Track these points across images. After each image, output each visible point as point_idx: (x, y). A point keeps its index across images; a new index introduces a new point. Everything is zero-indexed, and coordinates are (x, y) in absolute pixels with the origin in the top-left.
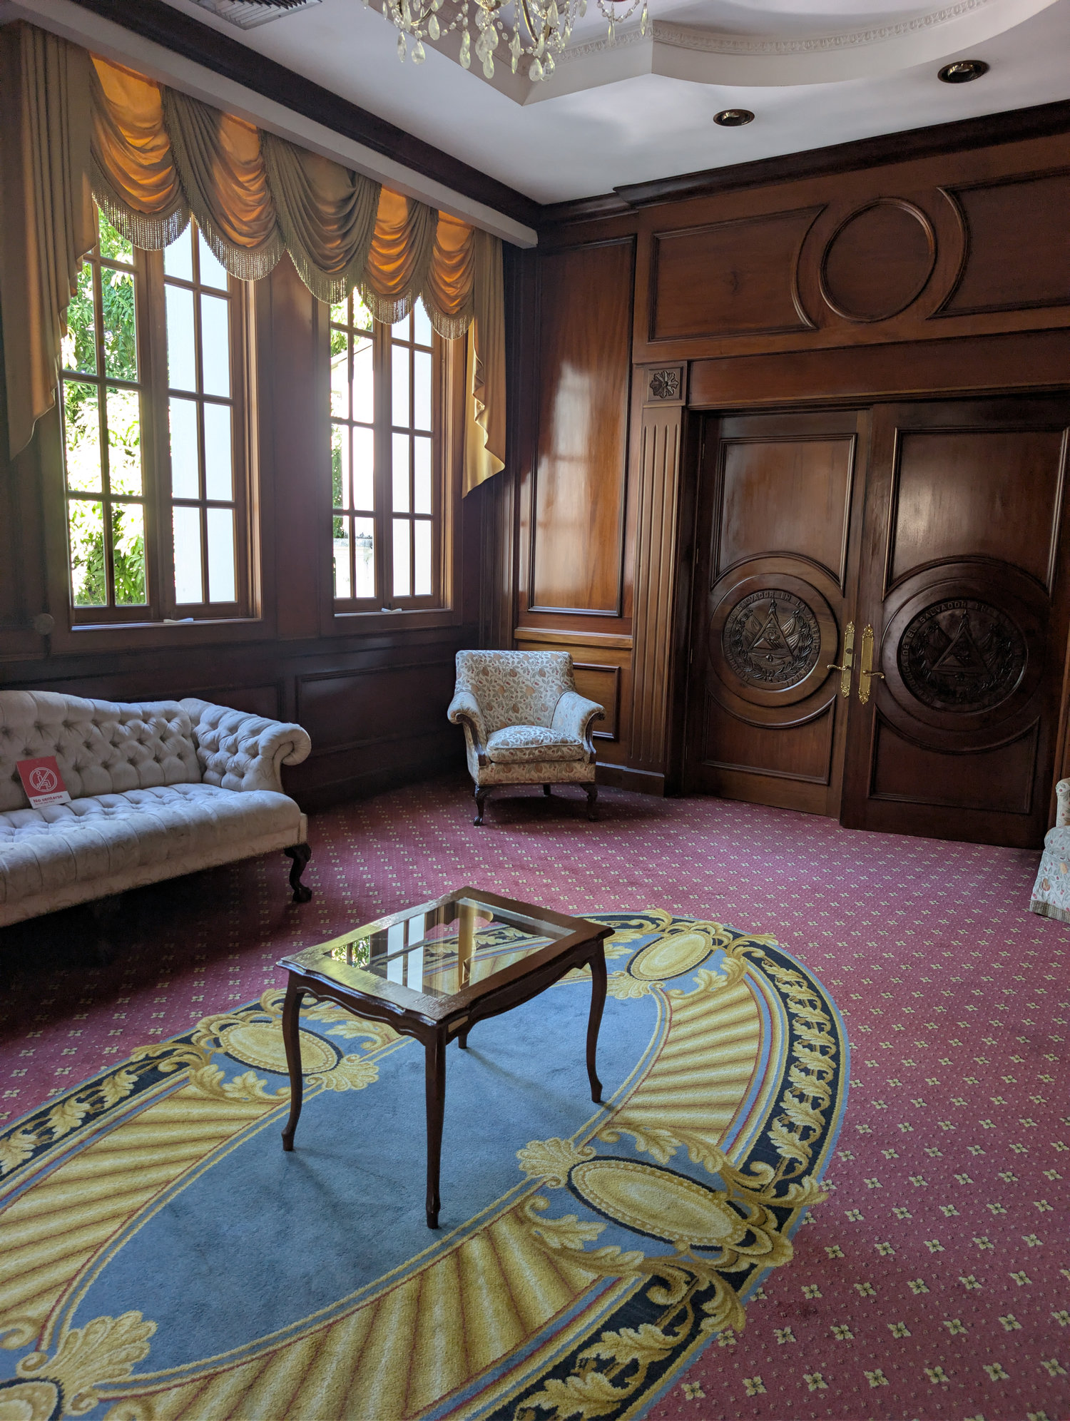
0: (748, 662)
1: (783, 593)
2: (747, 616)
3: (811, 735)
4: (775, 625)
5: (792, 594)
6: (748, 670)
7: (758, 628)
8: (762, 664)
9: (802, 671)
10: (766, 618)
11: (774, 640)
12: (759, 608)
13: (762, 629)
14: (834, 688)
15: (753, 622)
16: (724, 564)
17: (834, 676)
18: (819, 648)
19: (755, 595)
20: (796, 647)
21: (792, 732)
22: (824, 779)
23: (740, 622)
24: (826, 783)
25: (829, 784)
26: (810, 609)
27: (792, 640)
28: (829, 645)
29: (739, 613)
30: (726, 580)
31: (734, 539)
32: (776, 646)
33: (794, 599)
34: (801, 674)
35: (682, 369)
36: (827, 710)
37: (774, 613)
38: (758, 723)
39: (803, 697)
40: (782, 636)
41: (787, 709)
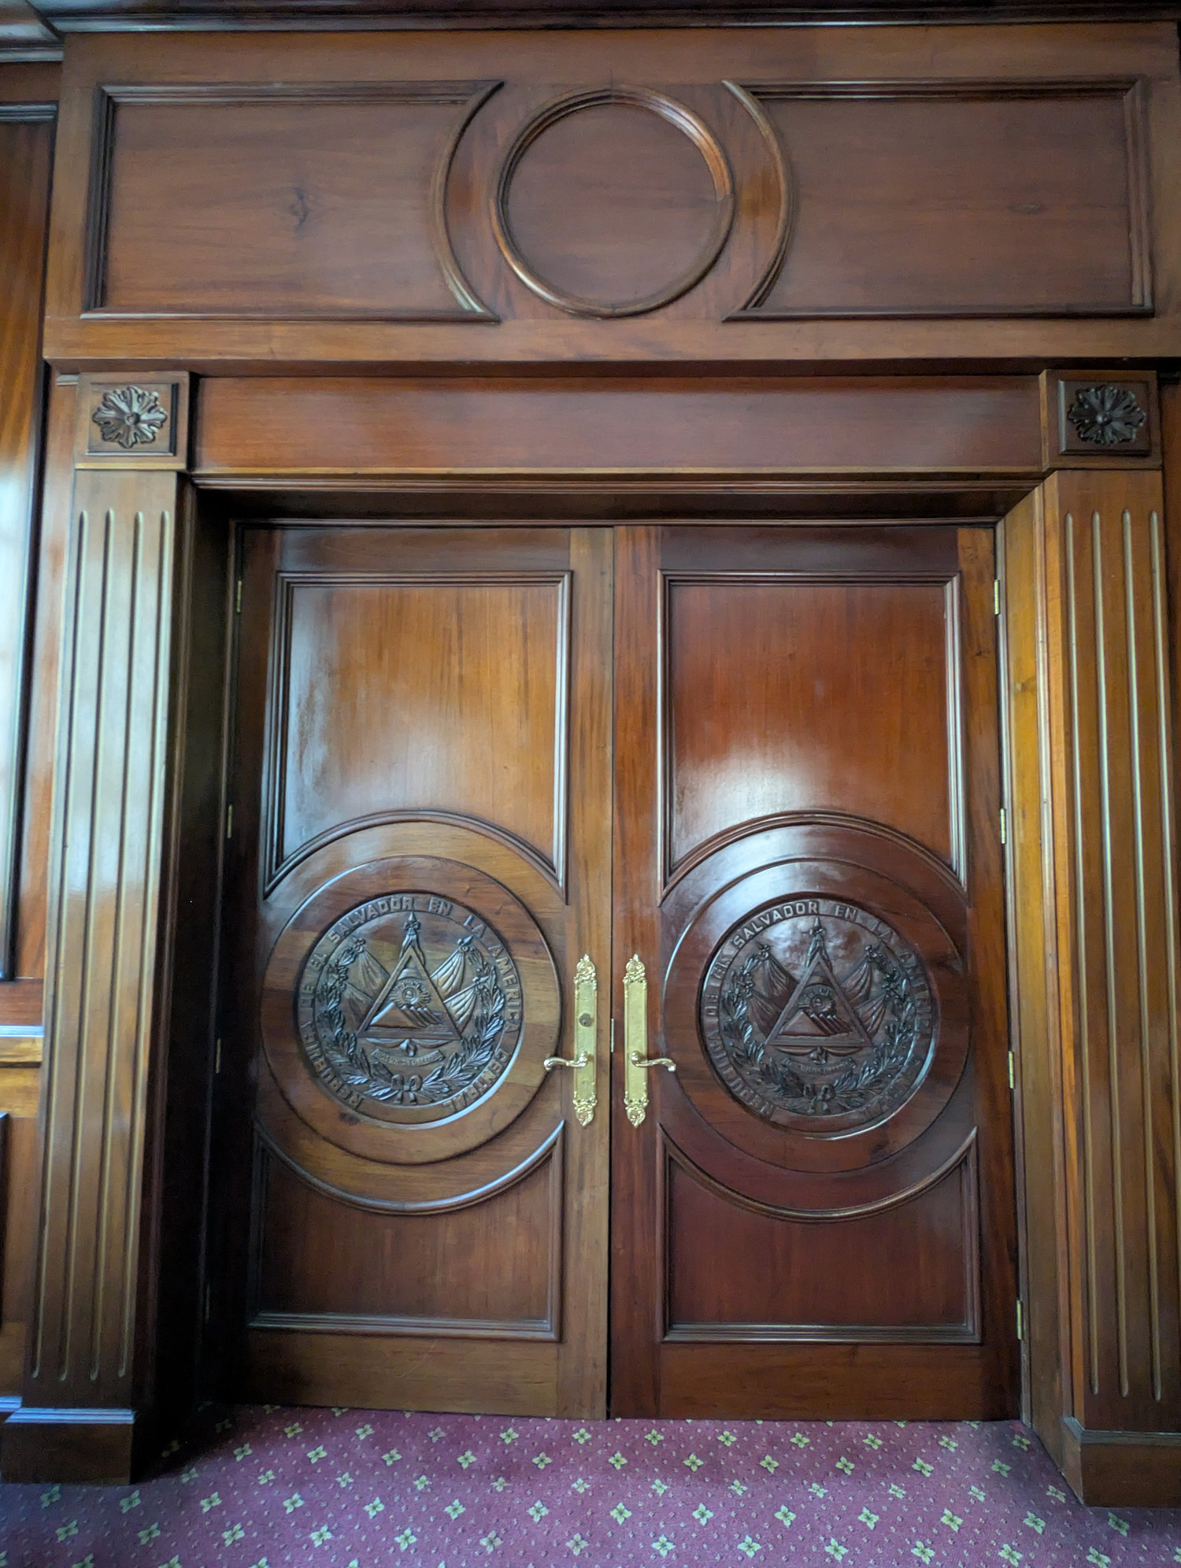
0: (360, 1062)
1: (432, 899)
2: (352, 953)
3: (512, 1219)
4: (418, 973)
5: (453, 900)
6: (359, 1079)
7: (378, 981)
8: (393, 1061)
9: (487, 1074)
10: (396, 959)
11: (418, 1005)
12: (382, 934)
13: (390, 982)
14: (557, 1106)
15: (366, 968)
16: (293, 841)
17: (557, 1078)
18: (521, 1018)
19: (369, 905)
20: (470, 1016)
21: (466, 1217)
22: (546, 1324)
23: (336, 969)
24: (552, 1336)
25: (561, 1339)
26: (497, 932)
27: (460, 1004)
28: (543, 1012)
29: (333, 947)
30: (298, 873)
31: (317, 784)
32: (422, 1019)
33: (458, 911)
34: (483, 1082)
35: (175, 388)
36: (546, 1158)
37: (416, 944)
38: (387, 1204)
39: (490, 1133)
40: (435, 995)
41: (453, 1163)
